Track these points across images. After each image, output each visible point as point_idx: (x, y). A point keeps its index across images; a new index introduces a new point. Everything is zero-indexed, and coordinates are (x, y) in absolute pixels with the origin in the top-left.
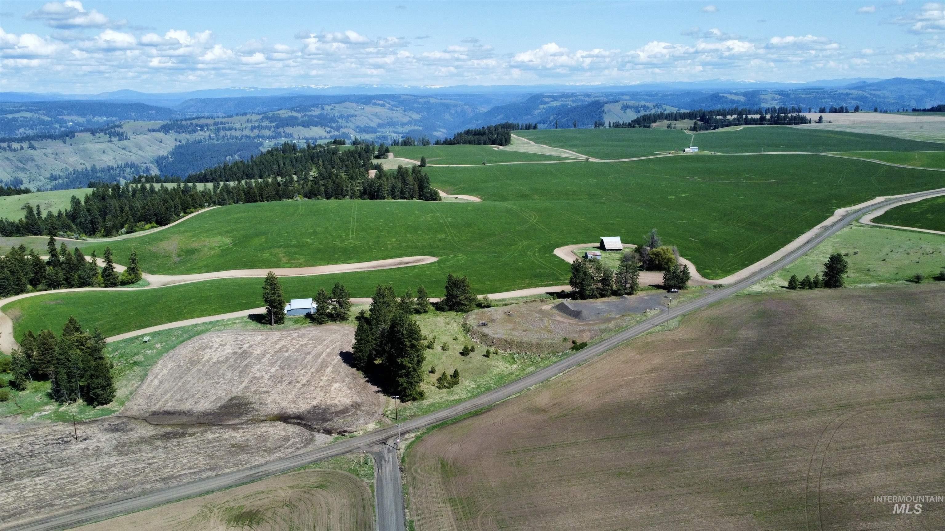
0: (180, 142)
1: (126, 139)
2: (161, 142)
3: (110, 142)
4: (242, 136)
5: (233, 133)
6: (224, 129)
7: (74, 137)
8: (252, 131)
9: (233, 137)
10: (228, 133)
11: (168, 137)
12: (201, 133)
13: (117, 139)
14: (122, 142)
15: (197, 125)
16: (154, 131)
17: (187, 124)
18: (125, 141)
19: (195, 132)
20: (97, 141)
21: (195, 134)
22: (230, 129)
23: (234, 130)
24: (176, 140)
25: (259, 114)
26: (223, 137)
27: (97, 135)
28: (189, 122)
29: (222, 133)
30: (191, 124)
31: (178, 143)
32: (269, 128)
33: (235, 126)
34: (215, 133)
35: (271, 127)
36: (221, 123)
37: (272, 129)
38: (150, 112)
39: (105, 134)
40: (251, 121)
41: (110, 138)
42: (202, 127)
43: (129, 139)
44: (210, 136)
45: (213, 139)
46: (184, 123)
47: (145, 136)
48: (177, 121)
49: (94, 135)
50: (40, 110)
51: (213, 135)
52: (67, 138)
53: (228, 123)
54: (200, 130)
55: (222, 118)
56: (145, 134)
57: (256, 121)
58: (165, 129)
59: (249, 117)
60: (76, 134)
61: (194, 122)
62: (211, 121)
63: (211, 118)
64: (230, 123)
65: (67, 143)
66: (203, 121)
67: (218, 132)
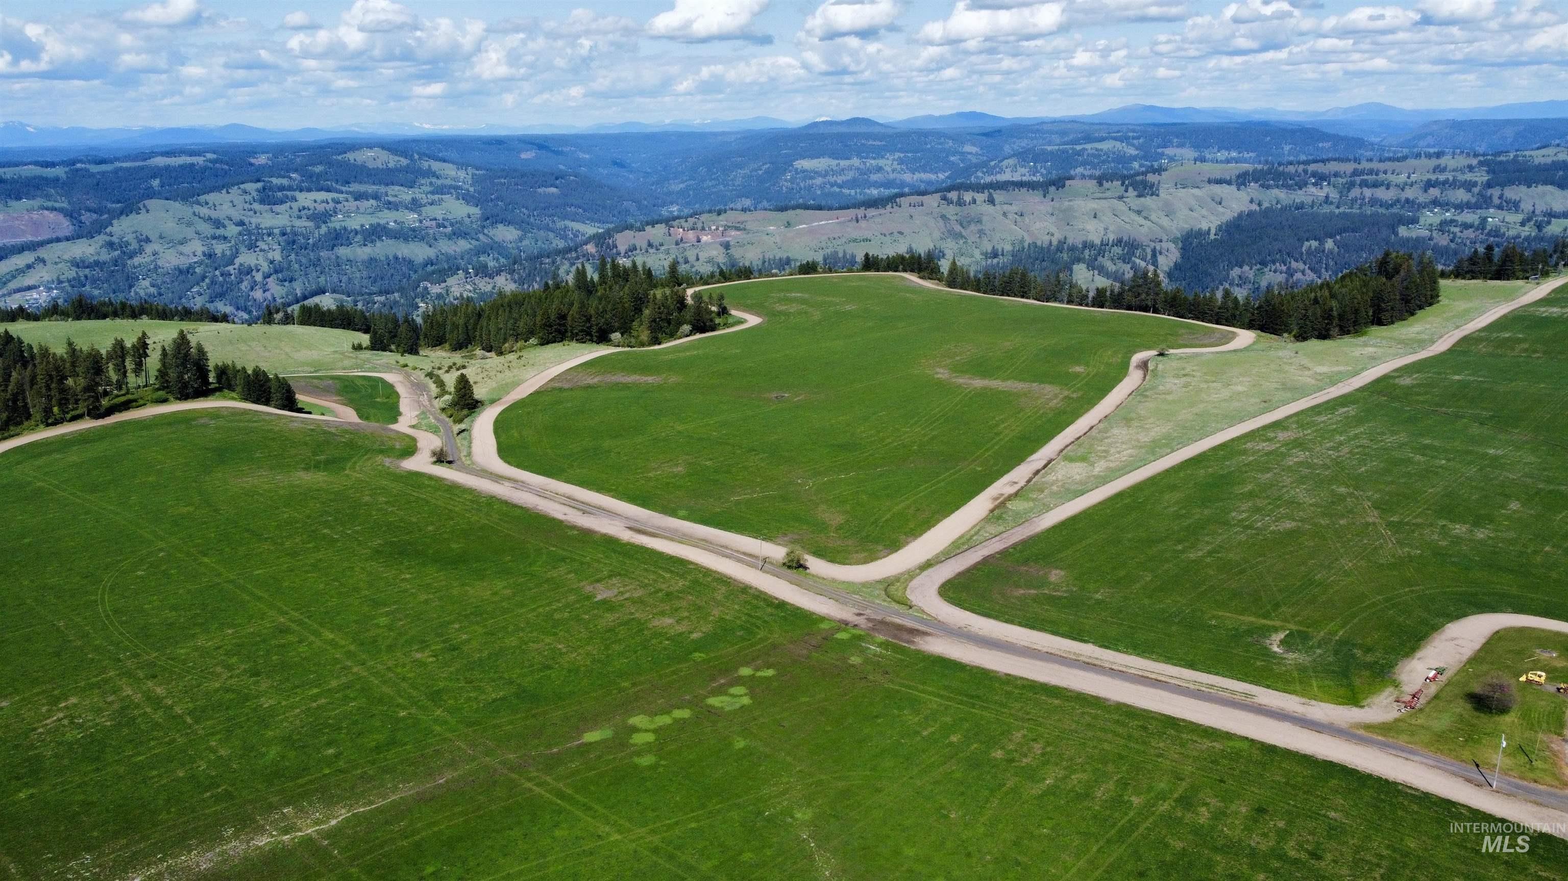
0: (1260, 205)
1: (1152, 195)
2: (1220, 204)
3: (1121, 198)
4: (1398, 201)
5: (1382, 194)
6: (1364, 184)
7: (1063, 186)
8: (1426, 191)
9: (1374, 202)
10: (1368, 192)
11: (1240, 194)
12: (1312, 189)
13: (1136, 193)
14: (1142, 199)
15: (1314, 175)
16: (1219, 182)
17: (1296, 171)
18: (1148, 198)
19: (1300, 188)
20: (1101, 195)
21: (1299, 192)
22: (1376, 185)
23: (1383, 188)
24: (1252, 201)
25: (1476, 155)
26: (1354, 200)
27: (1106, 185)
28: (1301, 168)
29: (1355, 192)
30: (1305, 171)
31: (1254, 207)
33: (1392, 177)
34: (1341, 192)
35: (1475, 184)
36: (1371, 172)
37: (1476, 190)
38: (1320, 145)
39: (1123, 184)
40: (1442, 170)
41: (1126, 191)
42: (1321, 178)
43: (1158, 195)
44: (1327, 197)
45: (1332, 203)
46: (1291, 169)
47: (1196, 191)
48: (1280, 164)
49: (1101, 184)
50: (1138, 138)
51: (1334, 195)
52: (1052, 189)
53: (1385, 172)
54: (1313, 184)
55: (1381, 161)
56: (1198, 187)
57: (1454, 170)
58: (1242, 180)
59: (1443, 161)
60: (1068, 183)
61: (1312, 168)
62: (1349, 167)
63: (1355, 160)
64: (1389, 173)
65: (1049, 197)
66: (1333, 167)
67: (1349, 190)
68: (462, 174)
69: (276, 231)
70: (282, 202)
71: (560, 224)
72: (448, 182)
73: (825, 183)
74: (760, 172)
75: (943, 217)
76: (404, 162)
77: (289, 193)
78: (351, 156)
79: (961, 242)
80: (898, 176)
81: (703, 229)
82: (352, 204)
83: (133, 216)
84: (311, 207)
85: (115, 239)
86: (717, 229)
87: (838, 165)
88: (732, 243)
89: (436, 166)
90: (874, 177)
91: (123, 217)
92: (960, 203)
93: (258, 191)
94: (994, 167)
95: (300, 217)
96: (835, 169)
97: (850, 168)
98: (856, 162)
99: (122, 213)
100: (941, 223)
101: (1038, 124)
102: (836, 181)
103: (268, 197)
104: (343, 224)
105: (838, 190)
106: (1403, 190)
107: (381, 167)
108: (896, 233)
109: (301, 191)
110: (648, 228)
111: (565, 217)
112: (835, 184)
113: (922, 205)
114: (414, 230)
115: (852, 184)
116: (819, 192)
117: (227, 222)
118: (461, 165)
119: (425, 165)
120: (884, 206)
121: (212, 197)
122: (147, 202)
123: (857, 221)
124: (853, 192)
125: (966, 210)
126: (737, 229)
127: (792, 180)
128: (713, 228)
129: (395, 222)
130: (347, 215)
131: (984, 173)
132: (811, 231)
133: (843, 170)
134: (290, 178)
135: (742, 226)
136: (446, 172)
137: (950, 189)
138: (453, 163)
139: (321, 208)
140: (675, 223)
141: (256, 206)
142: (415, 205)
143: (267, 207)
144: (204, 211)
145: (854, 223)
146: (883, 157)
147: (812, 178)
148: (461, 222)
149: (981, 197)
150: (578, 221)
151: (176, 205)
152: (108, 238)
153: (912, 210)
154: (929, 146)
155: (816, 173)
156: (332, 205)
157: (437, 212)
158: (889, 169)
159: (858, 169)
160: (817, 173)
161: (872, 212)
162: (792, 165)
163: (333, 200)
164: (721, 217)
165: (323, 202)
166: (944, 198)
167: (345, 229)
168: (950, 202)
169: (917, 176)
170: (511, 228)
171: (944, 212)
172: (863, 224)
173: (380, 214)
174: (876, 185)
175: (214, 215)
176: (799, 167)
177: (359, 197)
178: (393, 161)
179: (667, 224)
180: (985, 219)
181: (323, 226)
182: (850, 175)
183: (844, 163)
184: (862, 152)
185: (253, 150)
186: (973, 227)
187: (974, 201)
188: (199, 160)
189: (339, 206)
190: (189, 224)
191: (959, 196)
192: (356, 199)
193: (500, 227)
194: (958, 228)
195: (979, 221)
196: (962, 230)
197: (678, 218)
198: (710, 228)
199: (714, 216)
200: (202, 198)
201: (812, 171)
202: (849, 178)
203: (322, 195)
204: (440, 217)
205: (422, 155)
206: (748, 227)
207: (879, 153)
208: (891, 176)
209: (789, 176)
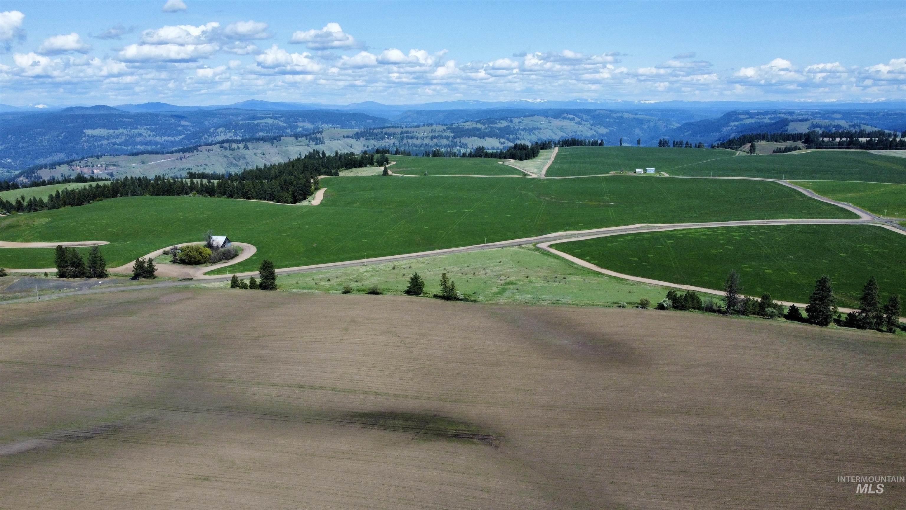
0: (367, 147)
1: (321, 144)
2: (351, 147)
3: (308, 145)
4: (422, 144)
5: (415, 141)
6: (407, 137)
7: (280, 140)
8: (432, 140)
9: (413, 145)
10: (410, 141)
11: (359, 143)
12: (387, 140)
13: (315, 143)
14: (318, 146)
15: (386, 133)
16: (348, 137)
17: (378, 132)
18: (320, 145)
19: (382, 140)
20: (299, 144)
22: (412, 138)
23: (415, 139)
24: (364, 146)
25: (445, 125)
26: (405, 144)
27: (300, 139)
28: (380, 130)
29: (405, 141)
30: (382, 132)
31: (365, 149)
32: (447, 138)
33: (417, 134)
34: (399, 141)
35: (449, 137)
36: (408, 132)
37: (450, 139)
39: (307, 139)
40: (435, 131)
41: (309, 142)
42: (389, 135)
43: (324, 144)
44: (394, 143)
46: (376, 131)
48: (370, 129)
49: (296, 138)
50: (281, 117)
51: (397, 143)
52: (275, 141)
53: (413, 132)
54: (387, 138)
55: (410, 127)
56: (339, 140)
57: (439, 131)
58: (358, 136)
59: (434, 127)
60: (282, 138)
61: (384, 130)
62: (399, 130)
63: (401, 127)
64: (415, 132)
65: (275, 145)
66: (392, 130)
67: (402, 140)
73: (110, 143)
74: (61, 138)
75: (225, 156)
79: (238, 168)
81: (93, 166)
86: (101, 166)
87: (114, 133)
88: (114, 173)
90: (138, 139)
92: (232, 149)
94: (214, 132)
96: (113, 135)
97: (122, 134)
98: (124, 131)
100: (225, 159)
101: (217, 110)
102: (116, 142)
105: (119, 146)
106: (423, 139)
108: (203, 165)
110: (57, 167)
112: (114, 144)
113: (212, 150)
115: (126, 143)
120: (192, 151)
123: (181, 159)
124: (128, 147)
125: (236, 152)
126: (114, 165)
127: (88, 141)
128: (99, 165)
131: (208, 136)
132: (158, 165)
133: (117, 135)
135: (116, 164)
140: (74, 163)
145: (179, 160)
146: (136, 128)
147: (100, 140)
149: (241, 146)
155: (101, 137)
158: (146, 135)
159: (127, 135)
161: (187, 155)
162: (83, 133)
164: (101, 159)
166: (222, 147)
168: (226, 149)
171: (225, 154)
172: (184, 161)
174: (141, 144)
176: (89, 134)
179: (68, 164)
180: (246, 156)
182: (123, 138)
183: (117, 132)
184: (125, 126)
186: (242, 161)
187: (238, 148)
191: (229, 146)
194: (235, 162)
195: (244, 158)
196: (237, 162)
197: (73, 160)
198: (97, 166)
199: (95, 159)
201: (100, 136)
202: (123, 140)
206: (120, 165)
207: (134, 125)
208: (148, 139)
209: (84, 139)
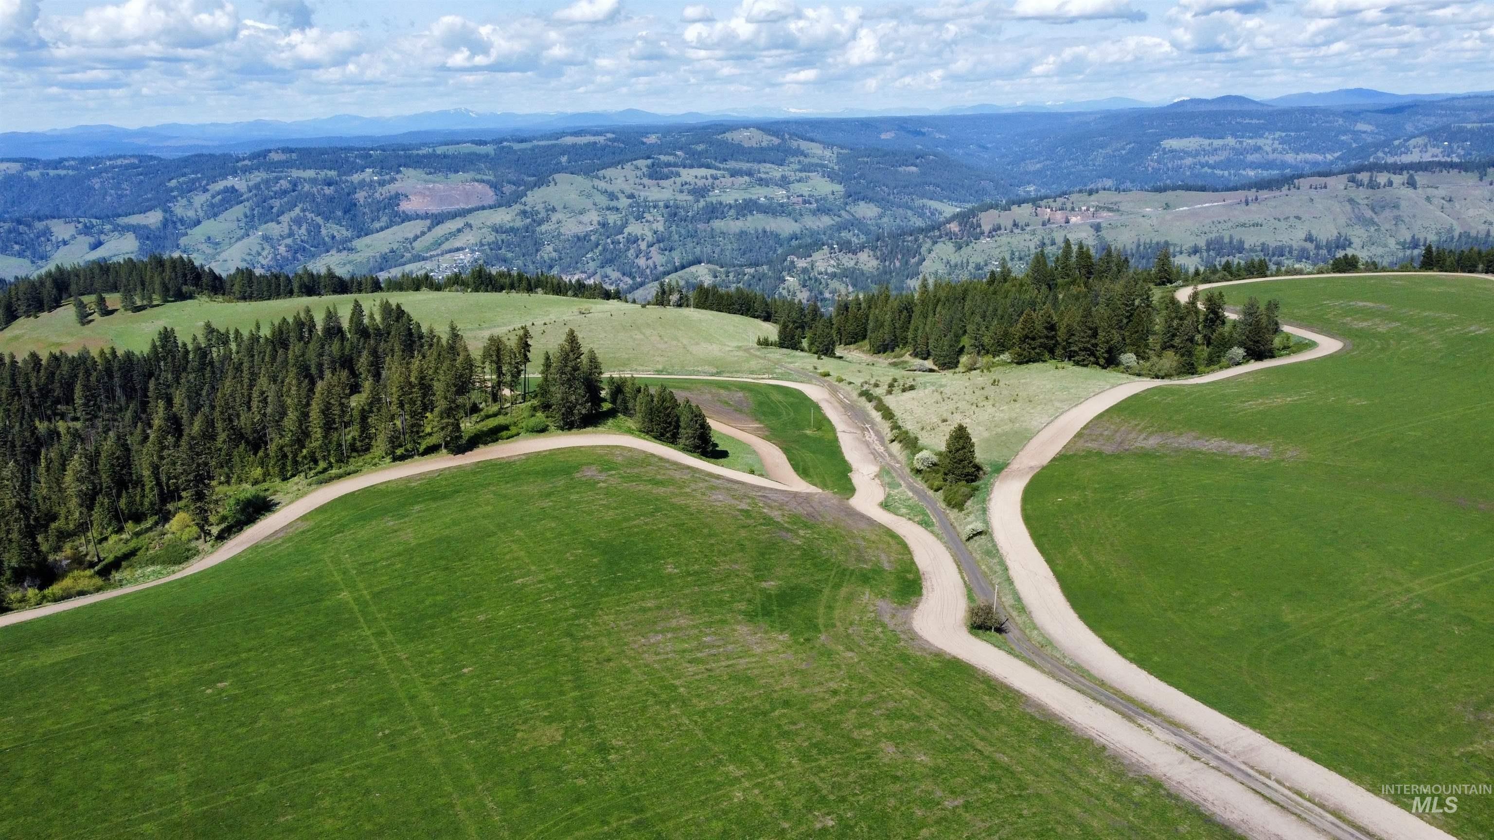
68: (828, 153)
69: (661, 204)
70: (667, 177)
71: (919, 202)
72: (815, 161)
73: (1195, 164)
74: (1123, 152)
75: (1351, 201)
76: (776, 141)
77: (674, 169)
78: (729, 136)
79: (1372, 229)
80: (1279, 156)
81: (1073, 209)
82: (728, 180)
83: (543, 188)
84: (693, 182)
85: (528, 208)
86: (1088, 210)
87: (1211, 144)
88: (1103, 225)
89: (804, 145)
90: (1250, 158)
91: (536, 189)
92: (1373, 185)
93: (648, 166)
94: (1399, 147)
95: (682, 192)
96: (1207, 148)
97: (1224, 148)
98: (1230, 141)
99: (535, 185)
100: (1348, 207)
102: (1207, 162)
103: (657, 173)
104: (719, 199)
105: (1209, 171)
107: (755, 145)
108: (1292, 219)
109: (684, 167)
110: (1014, 208)
111: (923, 196)
112: (1207, 164)
113: (1325, 187)
114: (782, 205)
115: (1226, 165)
116: (1188, 173)
117: (620, 195)
118: (827, 145)
119: (794, 144)
120: (1279, 189)
121: (609, 172)
122: (556, 176)
123: (1247, 204)
124: (1226, 173)
125: (1379, 194)
126: (1110, 210)
127: (1159, 162)
128: (1084, 208)
129: (765, 197)
130: (723, 190)
131: (1386, 153)
132: (1193, 214)
133: (1216, 150)
134: (676, 155)
135: (1115, 207)
136: (814, 151)
137: (1359, 169)
138: (820, 142)
139: (700, 183)
140: (1043, 203)
141: (646, 181)
142: (784, 182)
143: (655, 182)
144: (602, 185)
145: (1243, 205)
146: (1261, 136)
147: (1181, 158)
148: (825, 199)
149: (1397, 179)
150: (936, 200)
151: (579, 179)
152: (522, 207)
153: (1313, 192)
154: (1314, 124)
155: (1185, 152)
156: (710, 181)
157: (804, 189)
158: (1269, 149)
159: (1234, 149)
160: (1187, 154)
161: (1264, 194)
162: (1159, 145)
163: (712, 176)
164: (1093, 197)
165: (702, 178)
166: (1352, 180)
167: (721, 203)
168: (1360, 184)
169: (1301, 157)
170: (872, 205)
171: (1353, 196)
172: (1253, 207)
173: (753, 190)
174: (1254, 166)
175: (610, 188)
176: (1168, 146)
177: (734, 173)
178: (767, 140)
179: (1034, 204)
180: (1403, 204)
181: (702, 200)
182: (1222, 156)
183: (1218, 143)
184: (1238, 131)
185: (646, 131)
186: (1388, 213)
187: (1390, 183)
188: (601, 139)
189: (717, 182)
190: (589, 196)
191: (1371, 177)
192: (732, 176)
193: (862, 204)
194: (1369, 214)
195: (1396, 207)
196: (1374, 216)
197: (1046, 197)
198: (1080, 209)
199: (1085, 196)
200: (601, 173)
201: (1182, 151)
203: (703, 172)
204: (806, 194)
205: (793, 135)
206: (1122, 208)
207: (1257, 131)
208: (1271, 157)
209: (1155, 156)
